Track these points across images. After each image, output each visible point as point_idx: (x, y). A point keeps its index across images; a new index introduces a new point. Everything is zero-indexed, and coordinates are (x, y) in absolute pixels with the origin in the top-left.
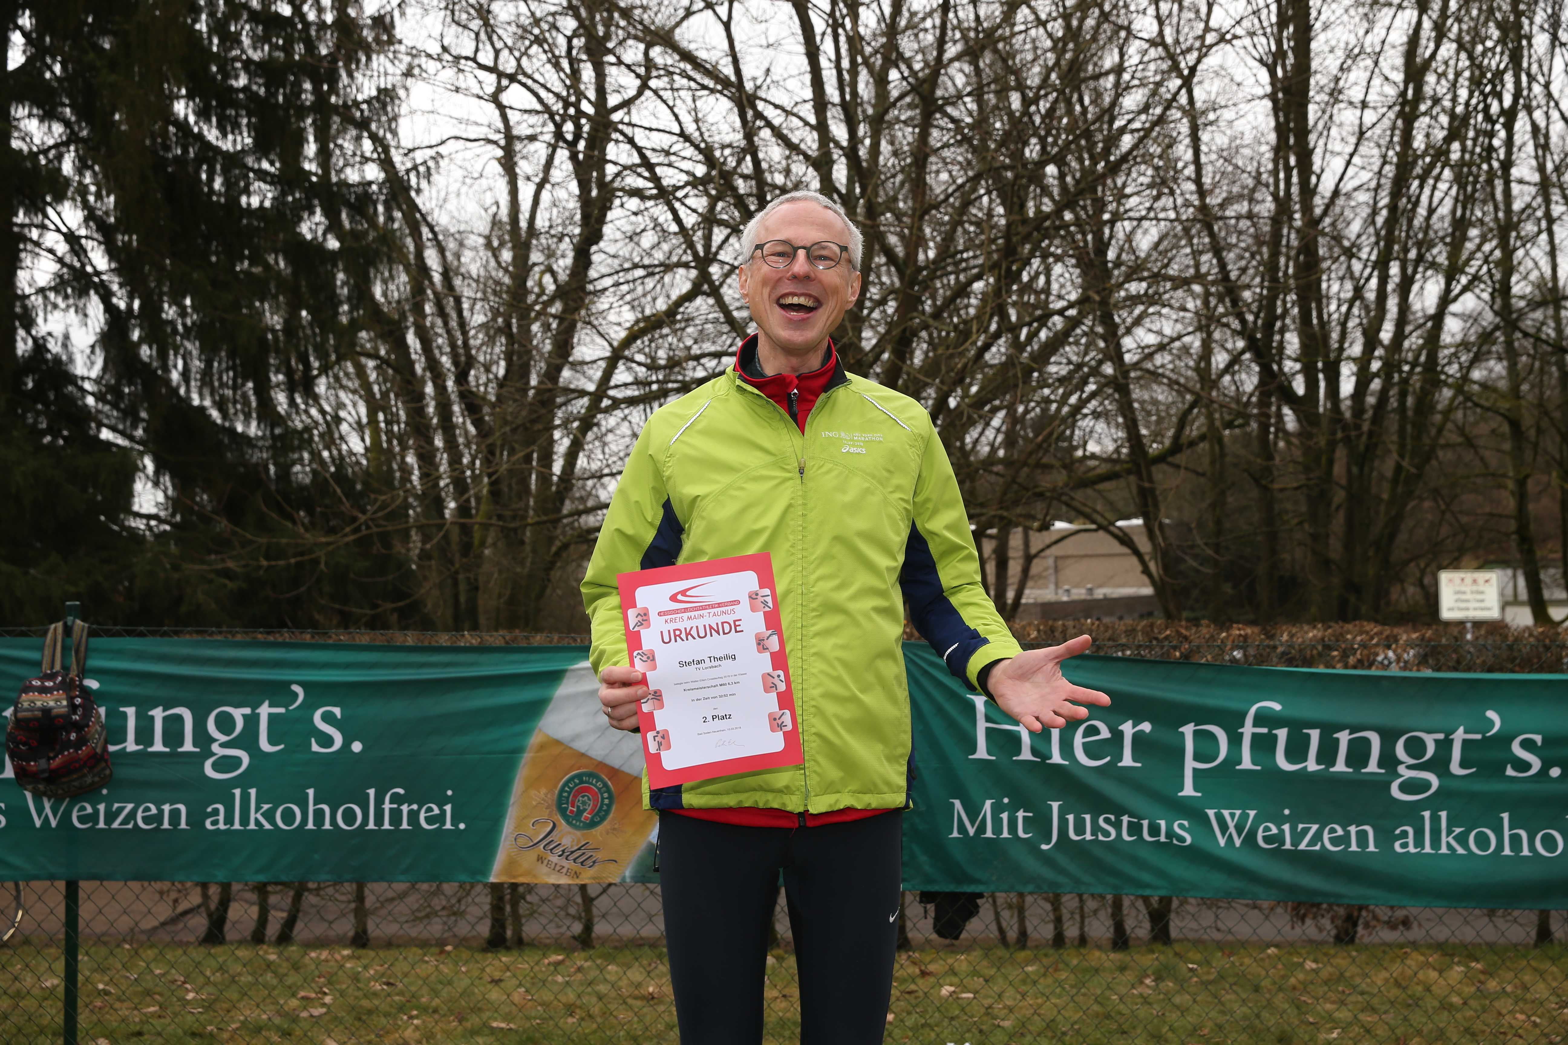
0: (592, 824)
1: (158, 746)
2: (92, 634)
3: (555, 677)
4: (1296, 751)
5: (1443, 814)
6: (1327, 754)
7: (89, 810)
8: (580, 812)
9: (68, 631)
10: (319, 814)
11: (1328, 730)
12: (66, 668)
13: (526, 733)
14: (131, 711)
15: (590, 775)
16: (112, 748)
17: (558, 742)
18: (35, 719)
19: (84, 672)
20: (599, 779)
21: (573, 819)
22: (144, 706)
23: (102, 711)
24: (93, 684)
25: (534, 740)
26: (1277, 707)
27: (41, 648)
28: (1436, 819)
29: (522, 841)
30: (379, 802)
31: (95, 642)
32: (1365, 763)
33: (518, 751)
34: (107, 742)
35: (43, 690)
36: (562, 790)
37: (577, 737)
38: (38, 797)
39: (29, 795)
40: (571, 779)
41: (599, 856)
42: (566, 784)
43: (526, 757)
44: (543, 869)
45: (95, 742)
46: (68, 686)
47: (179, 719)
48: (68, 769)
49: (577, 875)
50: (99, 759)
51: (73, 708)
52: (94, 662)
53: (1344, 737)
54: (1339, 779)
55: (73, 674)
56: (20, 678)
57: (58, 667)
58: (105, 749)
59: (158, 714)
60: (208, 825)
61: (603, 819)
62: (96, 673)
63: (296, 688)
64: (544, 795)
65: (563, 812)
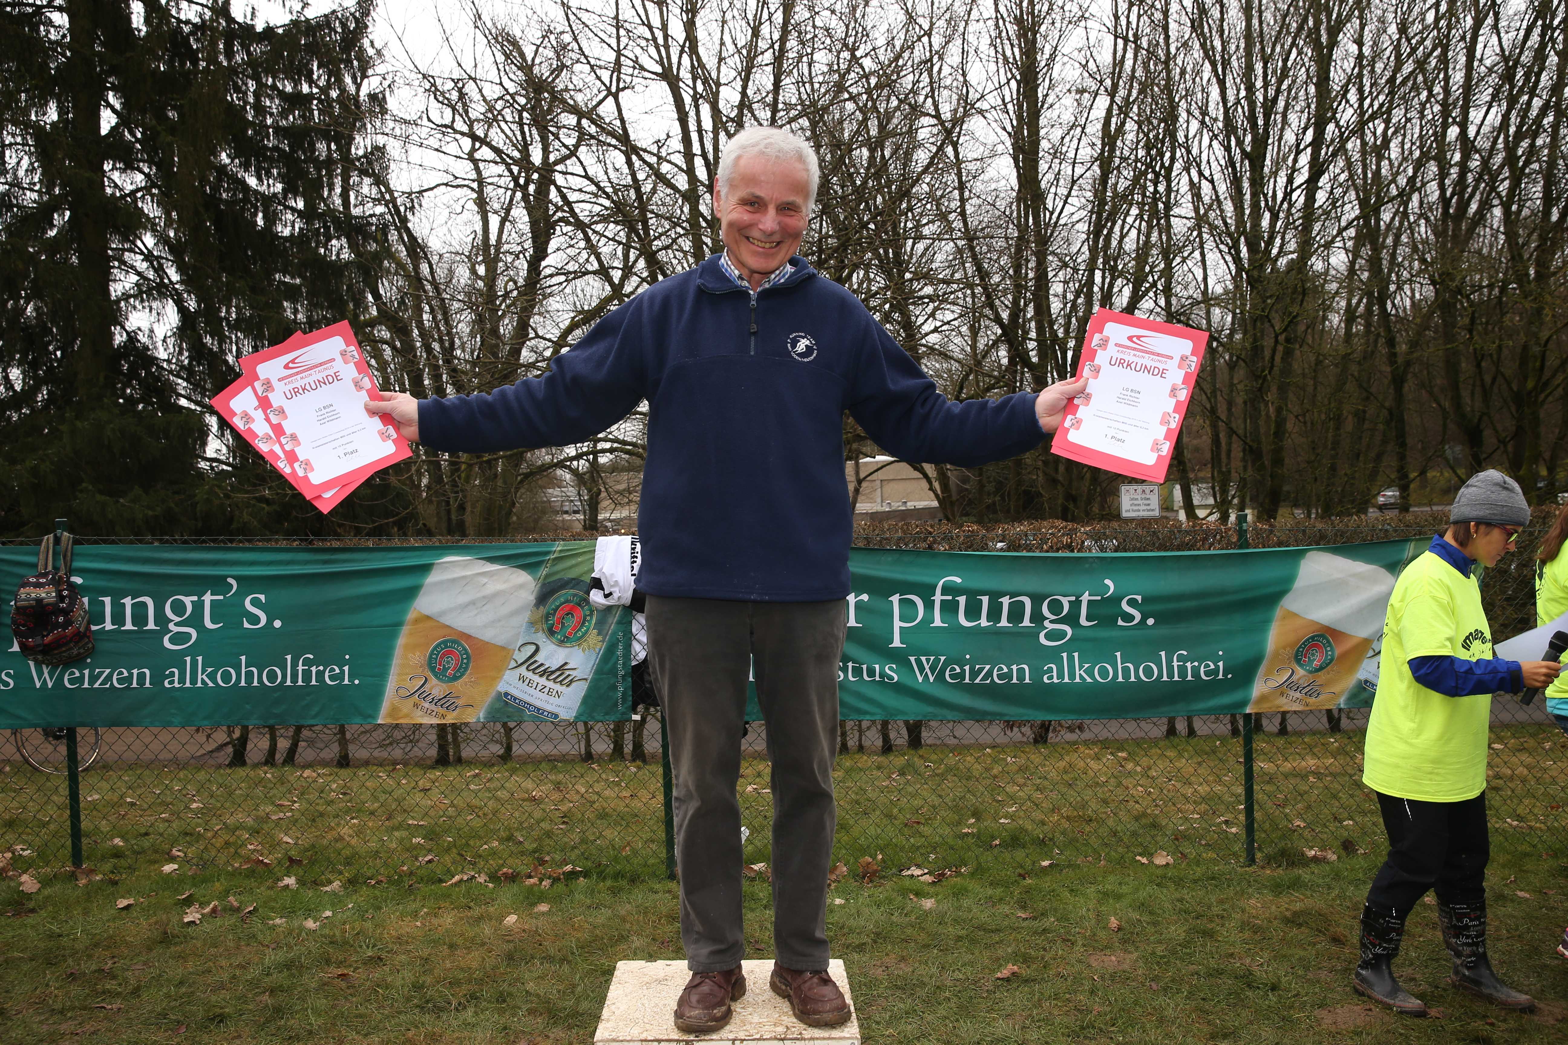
0: (455, 678)
1: (129, 626)
2: (76, 542)
3: (426, 569)
4: (973, 612)
5: (1076, 655)
6: (995, 614)
7: (77, 674)
8: (447, 669)
9: (57, 541)
10: (249, 675)
11: (995, 596)
12: (56, 569)
13: (405, 612)
14: (107, 600)
15: (454, 641)
16: (94, 628)
17: (428, 618)
18: (32, 607)
19: (71, 572)
20: (459, 644)
21: (440, 674)
22: (117, 596)
23: (86, 600)
24: (78, 580)
25: (411, 615)
26: (959, 580)
27: (37, 554)
28: (1071, 659)
29: (403, 693)
30: (295, 665)
31: (78, 548)
32: (1021, 619)
33: (399, 624)
34: (89, 623)
35: (38, 585)
36: (432, 653)
37: (443, 613)
38: (38, 665)
39: (32, 664)
40: (439, 645)
41: (460, 702)
42: (435, 648)
43: (405, 630)
44: (419, 713)
45: (79, 623)
46: (57, 582)
47: (144, 605)
48: (58, 644)
49: (443, 717)
50: (84, 636)
51: (61, 598)
52: (78, 564)
53: (1006, 601)
54: (1003, 632)
55: (62, 573)
56: (22, 576)
57: (50, 568)
58: (88, 628)
59: (128, 601)
60: (166, 684)
61: (462, 675)
62: (81, 572)
63: (230, 580)
64: (418, 658)
65: (432, 669)
